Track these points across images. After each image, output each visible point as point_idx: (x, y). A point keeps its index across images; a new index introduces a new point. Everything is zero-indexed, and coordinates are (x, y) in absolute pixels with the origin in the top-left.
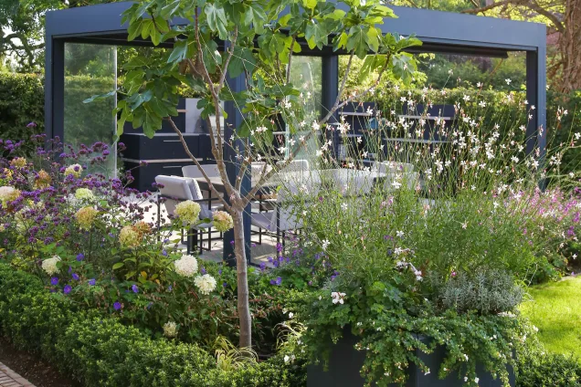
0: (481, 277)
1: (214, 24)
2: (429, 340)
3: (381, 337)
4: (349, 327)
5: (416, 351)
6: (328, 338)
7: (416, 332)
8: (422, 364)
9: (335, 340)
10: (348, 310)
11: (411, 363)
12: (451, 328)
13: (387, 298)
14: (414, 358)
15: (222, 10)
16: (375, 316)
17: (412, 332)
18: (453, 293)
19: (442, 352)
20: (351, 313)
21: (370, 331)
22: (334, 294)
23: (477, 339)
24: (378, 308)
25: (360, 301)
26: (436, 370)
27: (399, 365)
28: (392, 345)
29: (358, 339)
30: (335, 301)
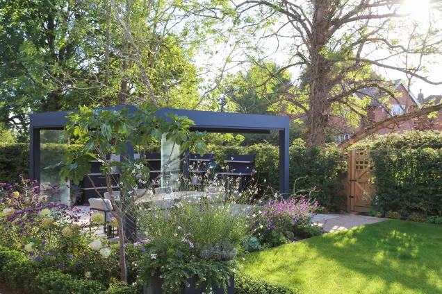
0: (217, 245)
1: (105, 133)
2: (190, 273)
3: (170, 272)
4: (158, 268)
5: (184, 277)
6: (150, 274)
7: (186, 269)
8: (186, 282)
9: (152, 274)
10: (158, 261)
11: (182, 283)
12: (201, 267)
13: (175, 256)
14: (183, 280)
15: (109, 126)
16: (169, 263)
17: (184, 269)
18: (205, 252)
19: (196, 278)
20: (160, 262)
21: (167, 270)
22: (152, 254)
23: (213, 271)
24: (170, 260)
25: (162, 258)
26: (193, 285)
27: (176, 283)
28: (175, 275)
29: (161, 273)
30: (152, 258)
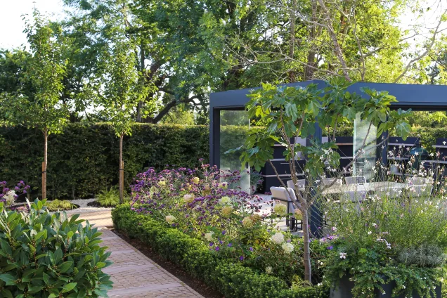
0: (421, 248)
1: (290, 113)
2: (386, 278)
3: (362, 275)
4: (348, 270)
5: (379, 283)
6: (338, 275)
7: (381, 274)
8: (381, 289)
9: (341, 276)
10: (348, 261)
11: (376, 288)
12: (400, 273)
13: (368, 257)
14: (377, 286)
15: (295, 105)
17: (379, 273)
18: (405, 255)
19: (394, 284)
20: (350, 263)
21: (358, 272)
22: (341, 254)
23: (414, 279)
24: (362, 261)
25: (353, 258)
26: (389, 293)
27: (369, 288)
28: (367, 278)
29: (352, 276)
30: (341, 257)
